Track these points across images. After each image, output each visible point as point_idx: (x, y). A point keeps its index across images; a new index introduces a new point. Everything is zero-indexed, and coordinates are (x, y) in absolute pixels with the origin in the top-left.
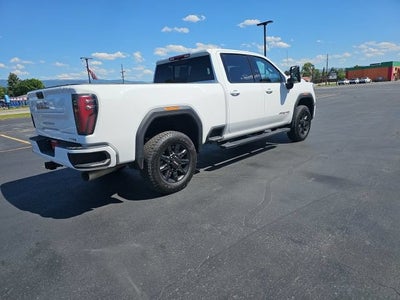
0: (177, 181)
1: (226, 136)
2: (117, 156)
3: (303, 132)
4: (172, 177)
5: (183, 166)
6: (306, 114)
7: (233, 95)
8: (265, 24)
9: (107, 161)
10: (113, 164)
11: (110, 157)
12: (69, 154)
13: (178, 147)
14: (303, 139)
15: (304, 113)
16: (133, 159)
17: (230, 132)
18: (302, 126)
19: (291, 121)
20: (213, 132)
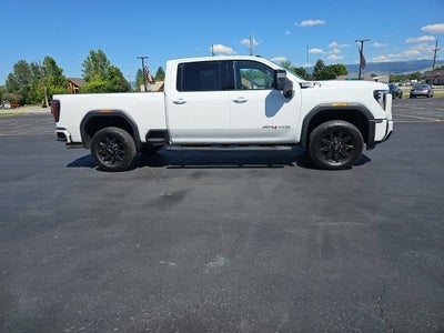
10: (69, 141)
19: (299, 140)
20: (152, 134)
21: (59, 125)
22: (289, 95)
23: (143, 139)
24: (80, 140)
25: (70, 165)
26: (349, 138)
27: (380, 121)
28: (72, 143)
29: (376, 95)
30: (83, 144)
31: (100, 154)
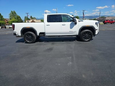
2: (18, 34)
7: (47, 25)
10: (17, 36)
19: (78, 34)
20: (41, 33)
21: (14, 31)
22: (76, 23)
23: (38, 35)
24: (21, 35)
25: (16, 42)
26: (89, 34)
27: (97, 30)
28: (18, 36)
29: (96, 23)
30: (21, 36)
31: (26, 39)
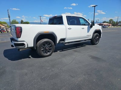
0: (47, 54)
1: (66, 41)
2: (27, 45)
3: (96, 42)
4: (46, 52)
5: (50, 50)
6: (98, 36)
7: (69, 29)
8: (95, 6)
9: (24, 46)
11: (25, 45)
12: (14, 43)
13: (48, 44)
14: (96, 44)
15: (97, 36)
16: (33, 46)
17: (67, 40)
18: (96, 40)
